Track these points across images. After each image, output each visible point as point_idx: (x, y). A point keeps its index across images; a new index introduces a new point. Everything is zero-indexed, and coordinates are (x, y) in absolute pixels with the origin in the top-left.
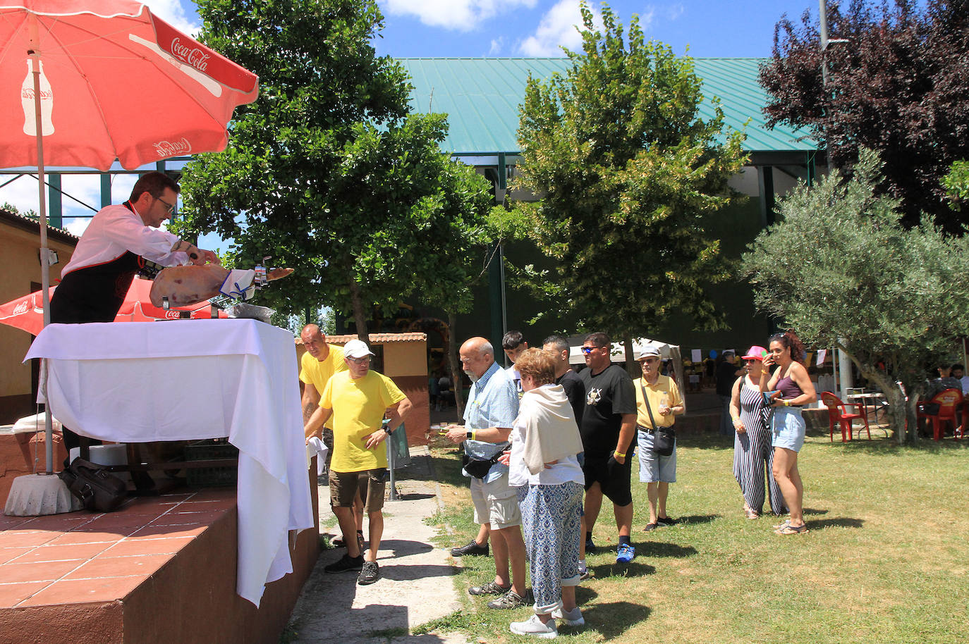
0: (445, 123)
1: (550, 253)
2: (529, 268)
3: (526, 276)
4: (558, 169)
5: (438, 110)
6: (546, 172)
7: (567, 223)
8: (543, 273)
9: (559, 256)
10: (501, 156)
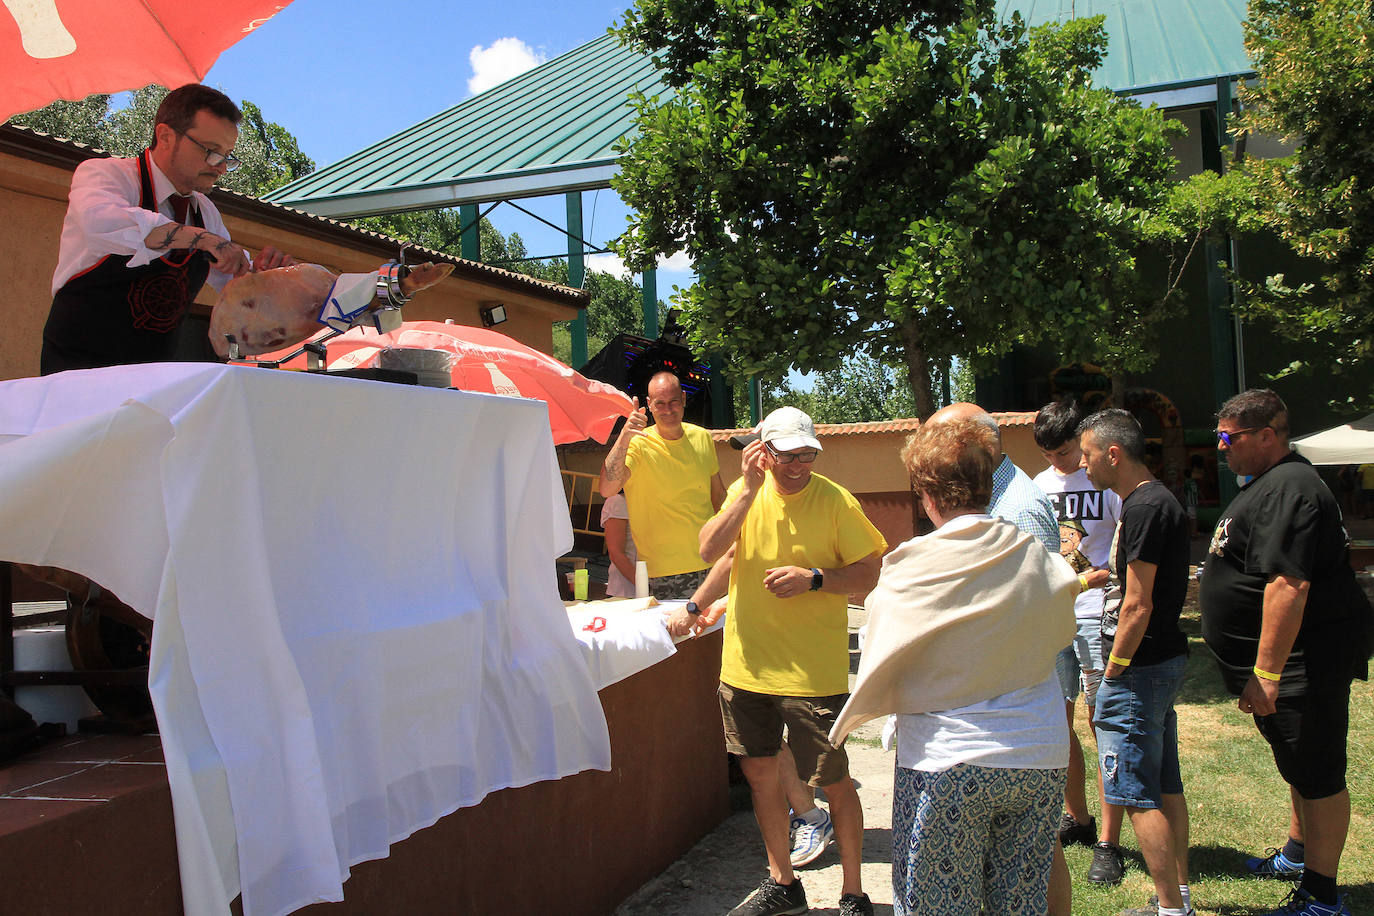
0: (1100, 33)
1: (1309, 250)
2: (1275, 282)
3: (1267, 297)
4: (1327, 86)
5: (1085, 12)
6: (1299, 97)
7: (1347, 189)
8: (1304, 288)
9: (1328, 254)
10: (1223, 83)
